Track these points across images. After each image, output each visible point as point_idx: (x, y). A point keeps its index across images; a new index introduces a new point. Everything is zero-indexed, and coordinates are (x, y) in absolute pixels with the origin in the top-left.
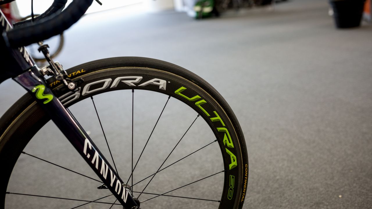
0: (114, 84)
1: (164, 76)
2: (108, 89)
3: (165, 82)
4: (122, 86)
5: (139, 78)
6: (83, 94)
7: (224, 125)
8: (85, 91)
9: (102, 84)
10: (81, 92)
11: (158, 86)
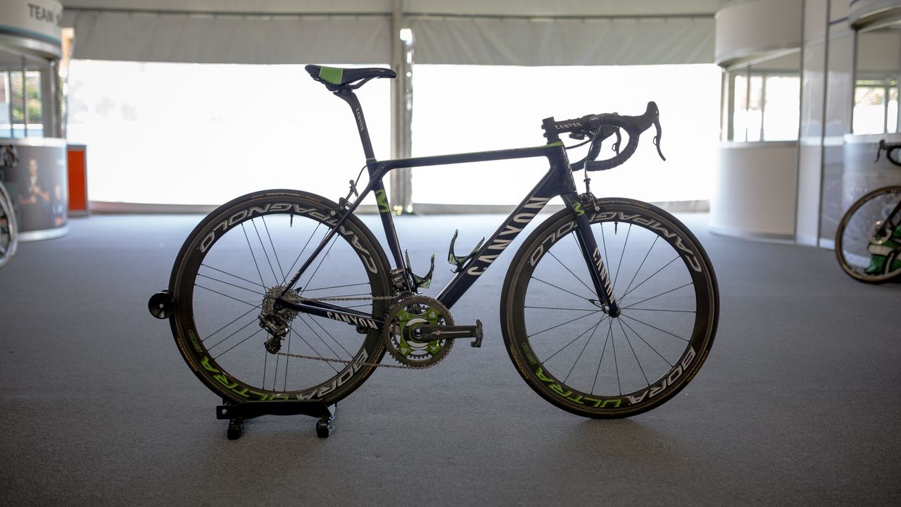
0: (665, 382)
1: (635, 406)
2: (666, 377)
3: (632, 403)
4: (659, 384)
5: (651, 395)
6: (680, 367)
7: (569, 398)
8: (680, 369)
9: (672, 379)
10: (682, 367)
11: (635, 397)
